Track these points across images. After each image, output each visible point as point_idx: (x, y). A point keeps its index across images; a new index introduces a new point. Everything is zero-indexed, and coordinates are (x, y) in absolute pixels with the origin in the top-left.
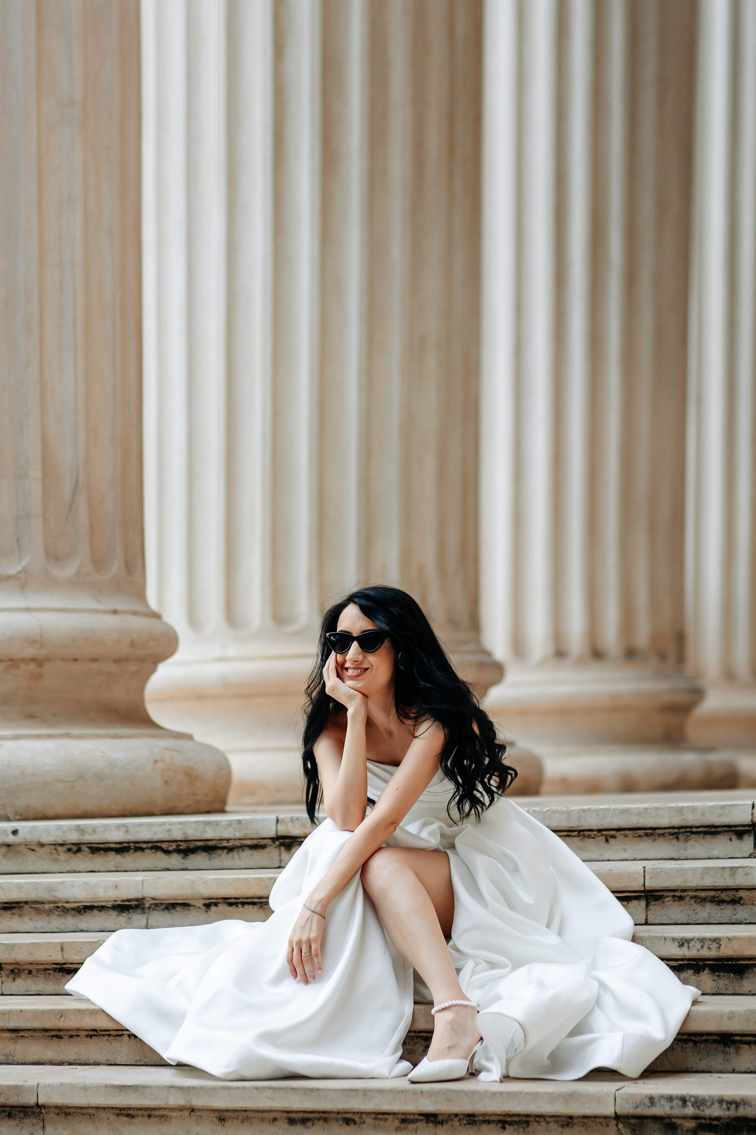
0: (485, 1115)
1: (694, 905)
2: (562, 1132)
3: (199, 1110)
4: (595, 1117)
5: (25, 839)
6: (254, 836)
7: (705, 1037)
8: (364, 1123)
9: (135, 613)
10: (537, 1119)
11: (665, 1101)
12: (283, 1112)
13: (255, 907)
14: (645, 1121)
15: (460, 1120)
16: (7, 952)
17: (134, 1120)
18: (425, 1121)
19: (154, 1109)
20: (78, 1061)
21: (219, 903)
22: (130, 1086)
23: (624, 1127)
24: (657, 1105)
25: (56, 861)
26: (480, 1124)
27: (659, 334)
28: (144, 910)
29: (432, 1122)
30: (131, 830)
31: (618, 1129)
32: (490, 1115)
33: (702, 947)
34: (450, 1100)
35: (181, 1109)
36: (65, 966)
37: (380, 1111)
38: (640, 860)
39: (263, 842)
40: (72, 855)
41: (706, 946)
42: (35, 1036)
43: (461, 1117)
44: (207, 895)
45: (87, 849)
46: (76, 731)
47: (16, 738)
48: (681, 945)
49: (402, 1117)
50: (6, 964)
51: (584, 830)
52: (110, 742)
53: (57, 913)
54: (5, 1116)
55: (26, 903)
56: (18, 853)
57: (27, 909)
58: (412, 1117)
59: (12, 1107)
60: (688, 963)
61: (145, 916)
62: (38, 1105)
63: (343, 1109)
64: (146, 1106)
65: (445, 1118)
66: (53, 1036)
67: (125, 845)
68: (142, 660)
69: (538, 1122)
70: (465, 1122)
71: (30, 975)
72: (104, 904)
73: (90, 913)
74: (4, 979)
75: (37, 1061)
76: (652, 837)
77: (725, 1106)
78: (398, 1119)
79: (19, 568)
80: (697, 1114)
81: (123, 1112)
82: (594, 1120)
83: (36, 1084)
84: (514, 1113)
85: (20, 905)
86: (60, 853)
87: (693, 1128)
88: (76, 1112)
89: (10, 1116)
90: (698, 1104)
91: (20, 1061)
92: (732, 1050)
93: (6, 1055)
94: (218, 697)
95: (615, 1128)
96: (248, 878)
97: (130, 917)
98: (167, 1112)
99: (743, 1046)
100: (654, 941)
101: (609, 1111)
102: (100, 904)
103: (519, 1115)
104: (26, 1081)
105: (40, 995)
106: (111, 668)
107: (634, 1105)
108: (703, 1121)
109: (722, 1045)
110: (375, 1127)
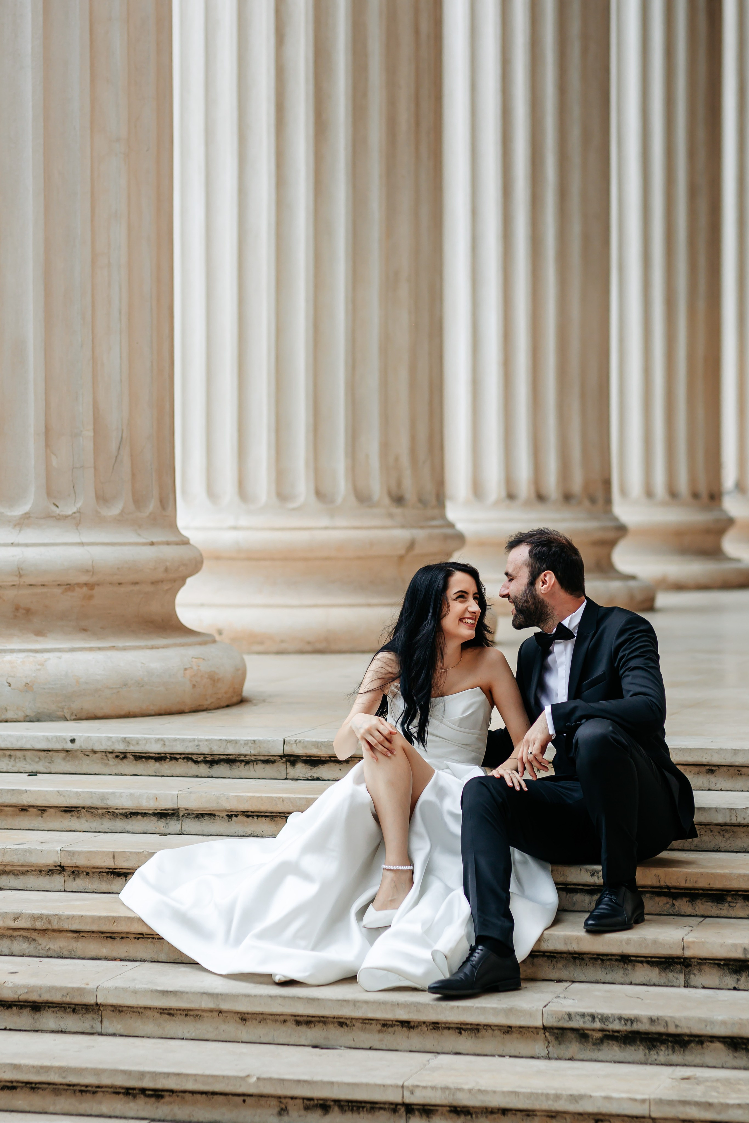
0: (445, 1023)
2: (504, 1038)
3: (226, 1012)
4: (528, 1027)
5: (81, 746)
6: (266, 754)
7: (609, 957)
8: (354, 1026)
9: (168, 543)
10: (485, 1027)
11: (580, 1017)
12: (292, 1015)
14: (565, 1031)
15: (427, 1026)
16: (69, 858)
17: (174, 1018)
18: (401, 1026)
19: (190, 1010)
20: (128, 958)
21: (238, 815)
22: (171, 992)
23: (550, 1035)
24: (574, 1020)
25: (106, 765)
26: (442, 1030)
27: (586, 238)
28: (179, 817)
29: (406, 1027)
30: (167, 744)
31: (546, 1037)
32: (450, 1023)
34: (420, 1011)
35: (211, 1011)
36: (116, 870)
37: (366, 1018)
39: (272, 758)
40: (120, 761)
42: (93, 936)
44: (229, 808)
45: (131, 757)
46: (120, 643)
47: (72, 650)
48: (593, 875)
49: (383, 1022)
50: (68, 866)
52: (148, 653)
53: (108, 817)
54: (70, 1011)
55: (83, 808)
56: (75, 757)
57: (84, 813)
58: (390, 1023)
59: (76, 1005)
60: (598, 889)
61: (180, 822)
62: (97, 1004)
63: (338, 1015)
64: (184, 1008)
65: (416, 1025)
66: (107, 937)
67: (163, 755)
68: (174, 581)
69: (486, 1029)
70: (431, 1027)
71: (87, 876)
72: (146, 811)
73: (135, 818)
74: (66, 878)
75: (95, 957)
77: (623, 1022)
78: (380, 1024)
79: (75, 510)
80: (603, 1028)
81: (165, 1011)
82: (528, 1029)
83: (96, 987)
84: (468, 1022)
85: (78, 809)
86: (109, 759)
87: (600, 1038)
88: (128, 1010)
89: (74, 1011)
90: (604, 1020)
91: (81, 956)
92: (629, 967)
93: (70, 951)
95: (543, 1036)
96: (262, 796)
97: (167, 823)
98: (200, 1013)
99: (637, 964)
101: (539, 1023)
102: (143, 811)
103: (471, 1024)
104: (87, 984)
105: (96, 892)
106: (149, 588)
107: (557, 1019)
108: (608, 1033)
109: (622, 963)
110: (363, 1030)
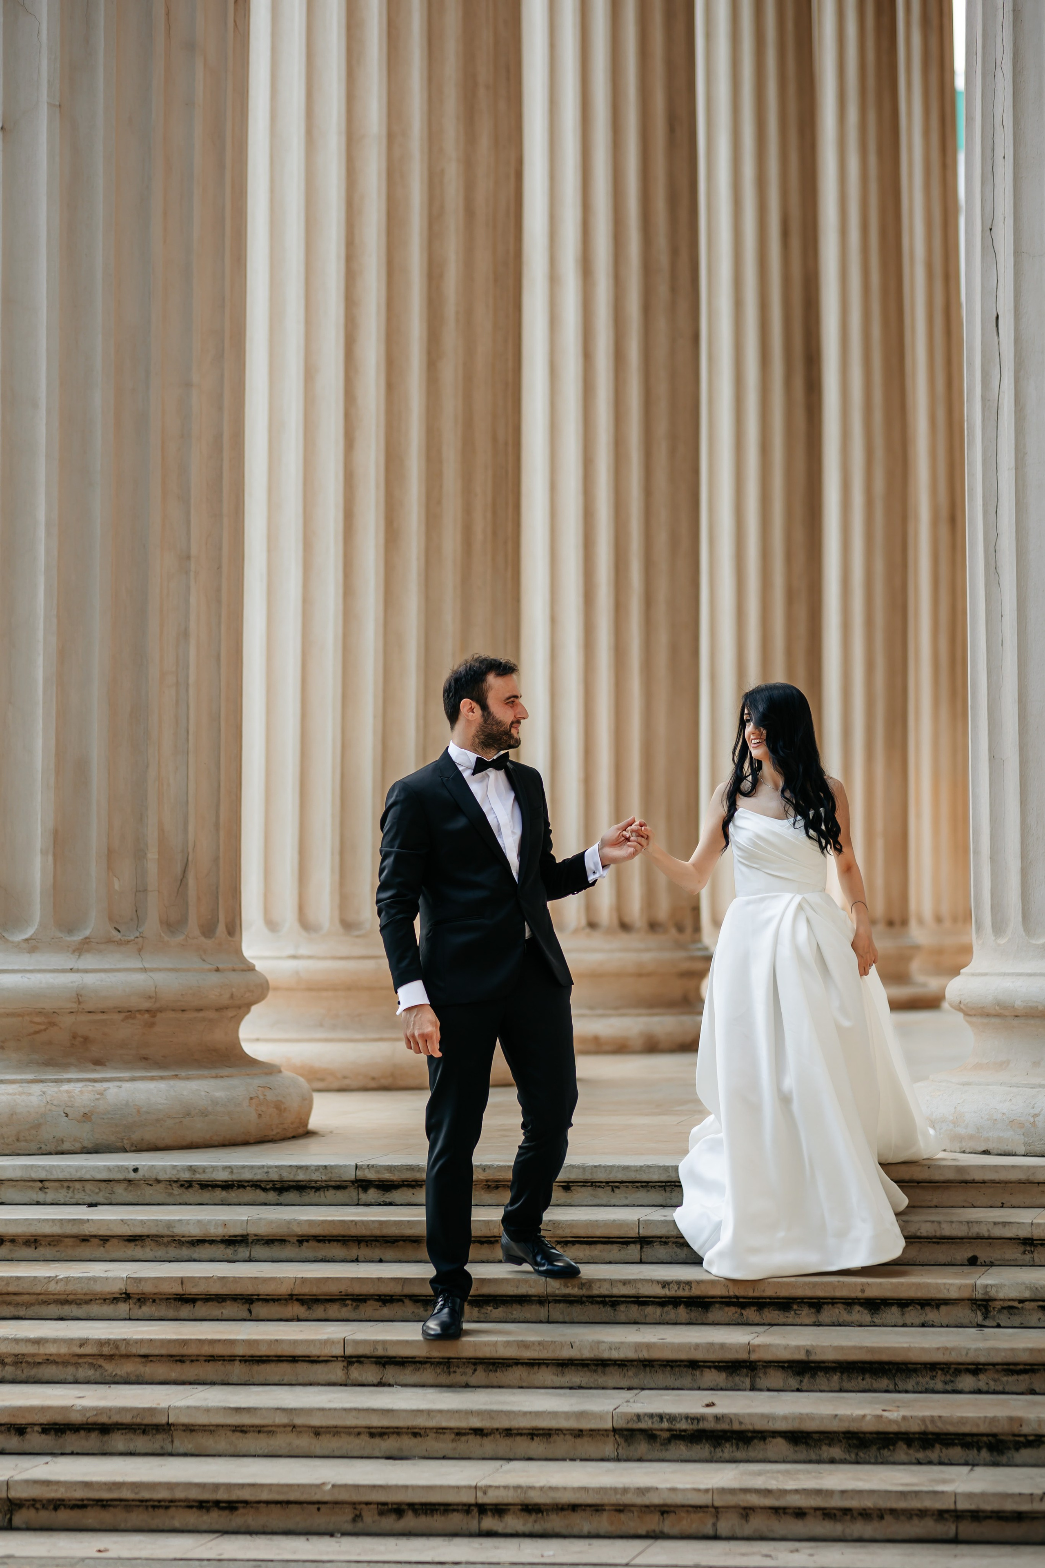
0: (518, 1429)
1: (675, 1248)
2: (575, 1441)
3: (299, 1427)
4: (599, 1430)
5: (144, 1176)
6: (338, 1179)
7: (678, 1363)
8: (428, 1436)
9: (232, 970)
10: (557, 1432)
11: (648, 1418)
12: (366, 1428)
13: (339, 1243)
14: (634, 1433)
15: (500, 1433)
16: (135, 1285)
17: (246, 1435)
18: (474, 1434)
19: (263, 1426)
20: (197, 1381)
21: (310, 1240)
22: (244, 1408)
23: (619, 1437)
24: (643, 1421)
25: (171, 1194)
26: (515, 1436)
28: (248, 1243)
29: (480, 1435)
30: (235, 1171)
31: (616, 1439)
32: (522, 1429)
33: (679, 1288)
34: (493, 1418)
35: (285, 1426)
36: (184, 1296)
37: (440, 1427)
38: (638, 1206)
39: (344, 1184)
40: (184, 1190)
41: (681, 1288)
42: (161, 1360)
43: (501, 1431)
44: (300, 1233)
45: (197, 1186)
47: (133, 1079)
48: (664, 1287)
49: (457, 1431)
50: (134, 1294)
51: (595, 1182)
52: (213, 1082)
53: (174, 1245)
54: (140, 1432)
55: (148, 1236)
56: (138, 1187)
57: (148, 1241)
58: (464, 1431)
59: (146, 1425)
60: (669, 1300)
61: (249, 1249)
62: (168, 1424)
63: (412, 1425)
64: (257, 1424)
65: (489, 1432)
66: (177, 1361)
67: (230, 1183)
68: (239, 1007)
69: (558, 1434)
70: (504, 1434)
71: (154, 1303)
72: (214, 1238)
73: (202, 1246)
74: (132, 1306)
75: (163, 1381)
76: (646, 1189)
77: (689, 1421)
78: (453, 1433)
79: (137, 934)
80: (670, 1428)
81: (238, 1429)
82: (598, 1432)
83: (168, 1406)
84: (540, 1427)
85: (143, 1238)
86: (174, 1188)
87: (668, 1438)
88: (200, 1429)
89: (144, 1432)
90: (671, 1420)
91: (149, 1381)
92: (698, 1373)
94: (290, 989)
95: (613, 1438)
96: (334, 1220)
97: (235, 1250)
98: (273, 1429)
99: (705, 1369)
100: (644, 1283)
101: (609, 1425)
102: (211, 1238)
103: (543, 1429)
104: (159, 1404)
106: (213, 1015)
107: (626, 1421)
108: (675, 1433)
109: (691, 1369)
110: (436, 1439)
